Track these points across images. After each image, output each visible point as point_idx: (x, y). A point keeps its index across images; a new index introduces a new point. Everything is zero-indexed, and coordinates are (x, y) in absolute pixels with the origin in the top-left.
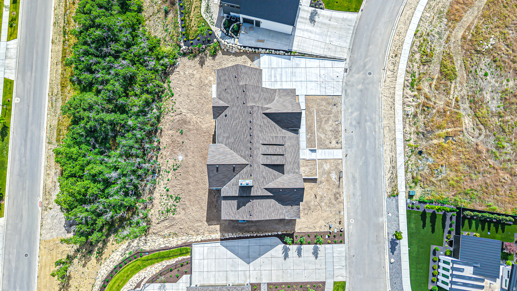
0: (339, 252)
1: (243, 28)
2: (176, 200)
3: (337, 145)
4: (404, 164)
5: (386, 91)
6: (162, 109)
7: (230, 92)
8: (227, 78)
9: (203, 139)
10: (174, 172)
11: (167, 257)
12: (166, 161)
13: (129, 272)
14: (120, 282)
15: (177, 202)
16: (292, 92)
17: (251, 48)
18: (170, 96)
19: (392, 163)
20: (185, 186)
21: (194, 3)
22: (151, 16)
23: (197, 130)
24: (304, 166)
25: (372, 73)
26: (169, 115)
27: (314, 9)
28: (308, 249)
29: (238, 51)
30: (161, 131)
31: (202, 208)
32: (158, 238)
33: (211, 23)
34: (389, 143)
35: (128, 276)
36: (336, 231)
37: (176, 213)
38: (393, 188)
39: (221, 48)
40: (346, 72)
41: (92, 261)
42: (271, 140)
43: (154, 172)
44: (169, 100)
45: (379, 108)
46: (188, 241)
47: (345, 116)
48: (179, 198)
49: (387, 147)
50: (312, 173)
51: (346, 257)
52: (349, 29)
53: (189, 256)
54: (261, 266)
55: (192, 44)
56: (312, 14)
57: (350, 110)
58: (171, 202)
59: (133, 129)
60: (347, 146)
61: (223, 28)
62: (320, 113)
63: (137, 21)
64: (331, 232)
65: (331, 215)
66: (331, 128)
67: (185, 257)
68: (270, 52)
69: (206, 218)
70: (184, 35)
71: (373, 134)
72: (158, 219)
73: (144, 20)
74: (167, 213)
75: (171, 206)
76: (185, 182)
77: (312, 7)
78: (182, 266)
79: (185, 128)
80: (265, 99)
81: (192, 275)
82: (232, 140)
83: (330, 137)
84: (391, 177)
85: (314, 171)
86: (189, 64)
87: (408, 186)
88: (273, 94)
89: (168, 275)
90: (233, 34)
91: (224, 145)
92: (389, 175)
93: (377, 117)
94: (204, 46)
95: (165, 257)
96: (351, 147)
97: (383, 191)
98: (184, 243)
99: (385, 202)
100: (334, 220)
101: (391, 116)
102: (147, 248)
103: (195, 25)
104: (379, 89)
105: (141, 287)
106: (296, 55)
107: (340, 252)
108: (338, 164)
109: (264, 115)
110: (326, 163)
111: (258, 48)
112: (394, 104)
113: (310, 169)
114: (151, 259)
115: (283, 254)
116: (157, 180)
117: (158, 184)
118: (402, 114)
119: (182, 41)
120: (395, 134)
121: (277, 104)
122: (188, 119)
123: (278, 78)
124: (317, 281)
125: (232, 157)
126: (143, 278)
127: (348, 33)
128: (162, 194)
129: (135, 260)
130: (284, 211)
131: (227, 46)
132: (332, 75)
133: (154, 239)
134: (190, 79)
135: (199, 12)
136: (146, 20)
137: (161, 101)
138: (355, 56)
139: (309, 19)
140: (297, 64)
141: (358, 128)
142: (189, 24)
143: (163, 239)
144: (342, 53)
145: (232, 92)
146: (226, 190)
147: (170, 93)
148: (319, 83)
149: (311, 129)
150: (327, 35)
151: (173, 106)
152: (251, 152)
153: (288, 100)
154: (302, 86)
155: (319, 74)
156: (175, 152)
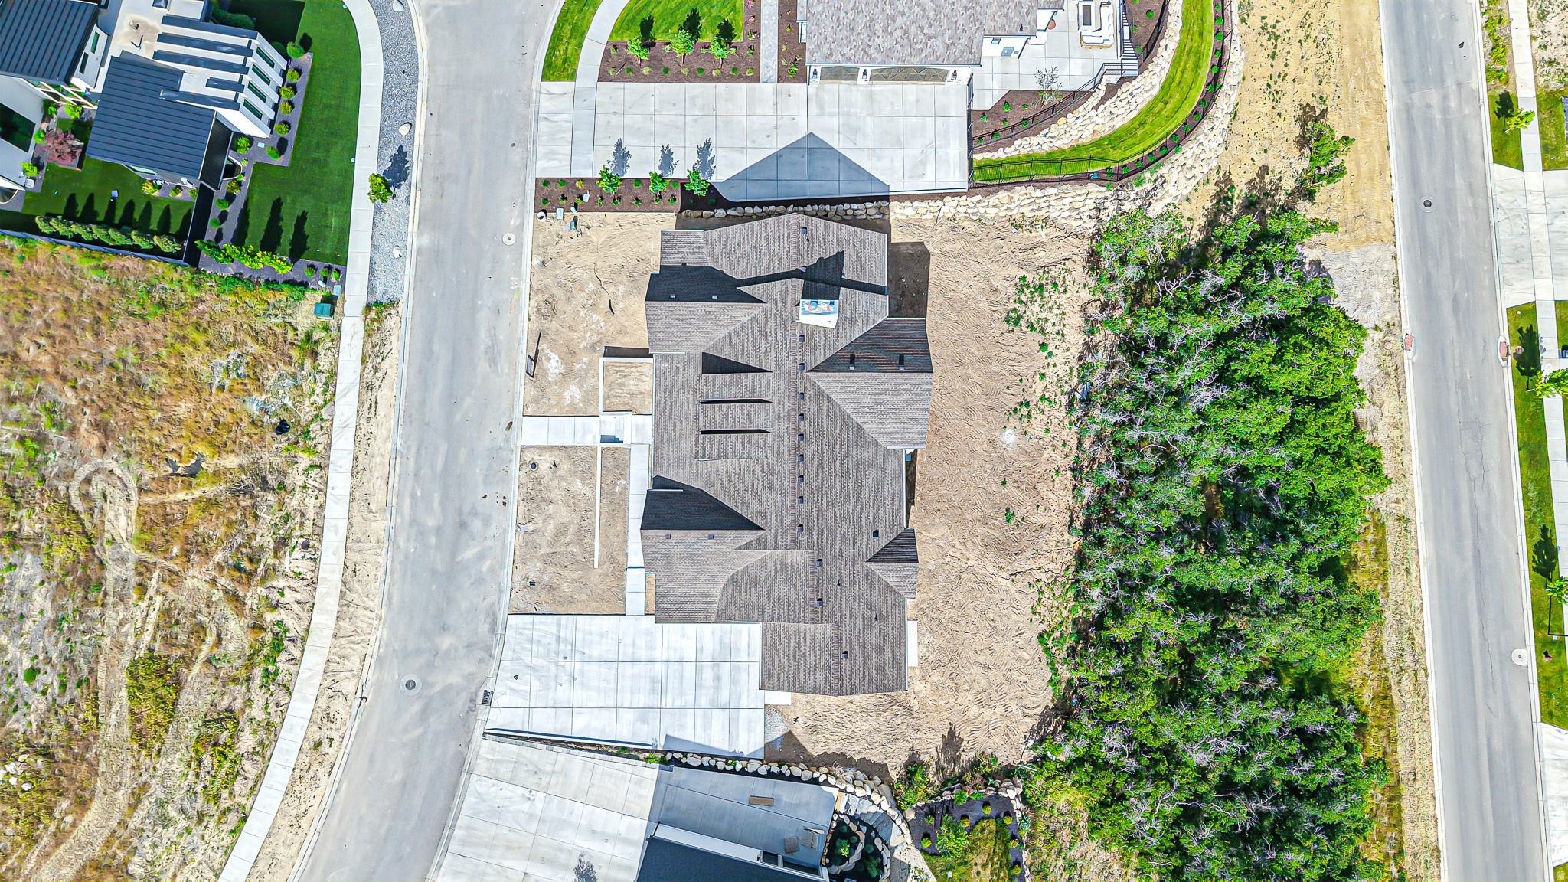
0: (555, 156)
1: (821, 848)
2: (1019, 317)
3: (537, 458)
4: (337, 397)
5: (365, 625)
6: (1071, 594)
7: (863, 606)
8: (873, 655)
9: (942, 492)
10: (1028, 398)
11: (1038, 161)
12: (1051, 434)
13: (1140, 132)
14: (1162, 110)
15: (1014, 310)
16: (664, 610)
17: (793, 778)
18: (1049, 636)
19: (374, 400)
20: (992, 355)
23: (963, 522)
24: (641, 393)
25: (403, 687)
26: (1050, 574)
28: (641, 167)
29: (837, 770)
30: (1070, 526)
31: (943, 291)
32: (1064, 221)
33: (923, 876)
34: (374, 460)
35: (1143, 124)
36: (559, 211)
37: (1017, 280)
38: (379, 329)
39: (891, 787)
40: (486, 693)
41: (1245, 181)
42: (739, 446)
43: (1087, 401)
44: (1053, 624)
45: (392, 573)
46: (979, 198)
47: (504, 548)
48: (1008, 322)
49: (382, 448)
50: (618, 371)
51: (536, 142)
52: (464, 843)
53: (977, 157)
54: (776, 127)
55: (986, 804)
58: (1032, 312)
59: (1158, 536)
60: (504, 454)
61: (886, 854)
62: (580, 558)
64: (573, 209)
65: (571, 256)
66: (551, 509)
68: (731, 764)
69: (932, 263)
70: (1014, 837)
71: (422, 489)
72: (1068, 271)
74: (1041, 285)
75: (1033, 302)
76: (996, 367)
78: (996, 131)
79: (998, 529)
80: (754, 583)
81: (966, 109)
82: (859, 454)
83: (556, 482)
84: (379, 360)
85: (611, 378)
86: (994, 739)
87: (334, 333)
88: (728, 604)
89: (1032, 110)
90: (854, 828)
91: (883, 441)
92: (385, 366)
93: (402, 544)
94: (947, 796)
95: (1041, 161)
96: (495, 453)
97: (409, 321)
98: (992, 193)
99: (406, 290)
100: (562, 241)
101: (358, 545)
102: (1096, 191)
103: (978, 873)
104: (385, 633)
105: (1104, 82)
106: (647, 751)
107: (551, 155)
108: (536, 401)
109: (758, 522)
110: (572, 405)
111: (770, 775)
112: (344, 583)
113: (622, 384)
114: (1081, 160)
115: (711, 156)
116: (1075, 380)
117: (1071, 369)
118: (323, 549)
120: (353, 489)
121: (716, 569)
122: (990, 555)
123: (708, 673)
124: (620, 85)
125: (856, 400)
126: (1102, 107)
127: (468, 828)
128: (1059, 337)
129: (1126, 162)
130: (705, 252)
131: (872, 790)
132: (535, 683)
133: (1076, 219)
134: (986, 686)
137: (1075, 622)
138: (452, 747)
140: (644, 721)
141: (467, 508)
142: (998, 875)
143: (1053, 216)
144: (495, 758)
145: (859, 606)
146: (876, 310)
147: (1050, 645)
148: (578, 657)
149: (611, 507)
150: (541, 821)
151: (1040, 600)
152: (801, 407)
153: (681, 585)
154: (634, 645)
155: (576, 687)
156: (1026, 458)
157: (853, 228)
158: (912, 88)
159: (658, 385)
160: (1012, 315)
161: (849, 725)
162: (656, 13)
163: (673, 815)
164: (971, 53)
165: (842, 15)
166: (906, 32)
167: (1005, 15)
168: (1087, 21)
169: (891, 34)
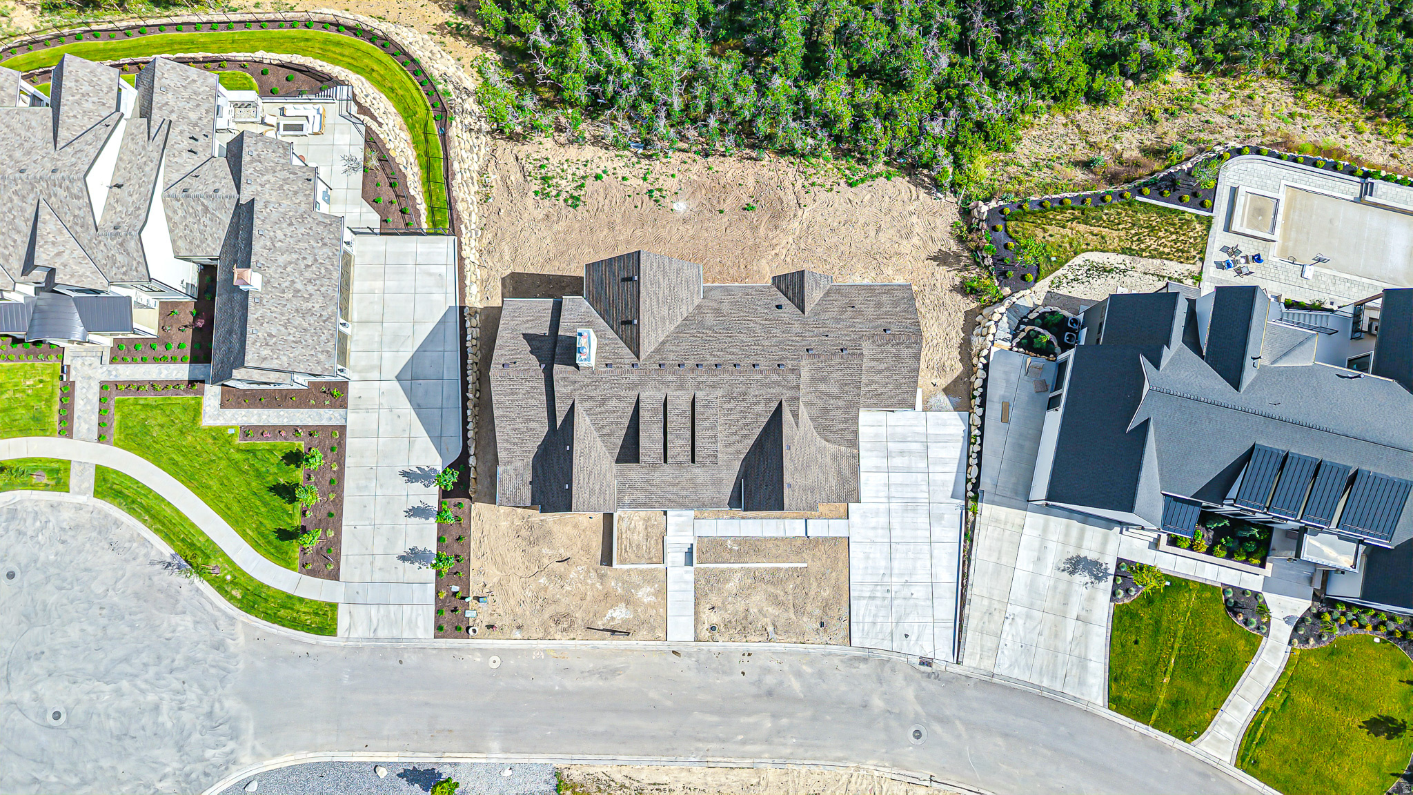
0: (414, 619)
1: (1042, 361)
2: (572, 197)
3: (707, 626)
5: (865, 782)
6: (813, 160)
7: (843, 317)
8: (884, 309)
9: (730, 263)
10: (645, 191)
11: (428, 176)
12: (676, 172)
13: (401, 92)
14: (379, 74)
15: (565, 201)
16: (849, 494)
17: (984, 386)
18: (850, 179)
19: (651, 787)
20: (607, 220)
21: (1115, 233)
22: (1078, 126)
23: (756, 247)
24: (646, 528)
25: (920, 742)
26: (797, 177)
27: (1112, 570)
28: (426, 535)
29: (975, 350)
30: (755, 160)
31: (548, 261)
32: (481, 160)
33: (1056, 281)
35: (392, 90)
36: (468, 614)
37: (538, 198)
39: (984, 307)
40: (922, 663)
41: (442, 13)
42: (706, 424)
44: (839, 176)
45: (815, 759)
46: (463, 227)
47: (790, 653)
48: (577, 206)
49: (698, 775)
50: (626, 551)
51: (398, 640)
52: (1054, 677)
53: (425, 226)
54: (391, 409)
55: (994, 229)
56: (1096, 564)
57: (807, 669)
58: (567, 186)
59: (762, 88)
60: (702, 657)
61: (1041, 310)
62: (798, 581)
63: (1061, 92)
64: (467, 600)
65: (513, 602)
66: (753, 610)
67: (423, 218)
68: (975, 440)
69: (522, 271)
70: (1020, 207)
71: (737, 735)
72: (528, 157)
73: (1068, 111)
74: (542, 178)
75: (557, 185)
76: (618, 217)
77: (1118, 567)
78: (401, 211)
79: (761, 217)
80: (825, 412)
81: (379, 237)
82: (710, 319)
83: (729, 606)
84: (612, 784)
85: (633, 556)
86: (938, 224)
88: (842, 437)
89: (382, 178)
90: (1022, 335)
91: (697, 301)
92: (619, 778)
93: (789, 751)
94: (989, 261)
95: (428, 173)
96: (701, 667)
97: (575, 757)
98: (458, 216)
99: (544, 762)
100: (498, 611)
102: (455, 131)
103: (1051, 236)
104: (871, 762)
105: (358, 116)
106: (967, 513)
107: (412, 624)
108: (653, 629)
109: (775, 405)
110: (656, 594)
111: (983, 405)
113: (638, 546)
114: (427, 141)
115: (416, 470)
116: (626, 153)
117: (616, 156)
119: (1001, 203)
121: (813, 448)
122: (784, 224)
123: (898, 461)
124: (343, 558)
125: (663, 320)
126: (379, 119)
127: (1041, 674)
128: (589, 164)
129: (429, 104)
130: (519, 464)
131: (990, 321)
132: (910, 619)
133: (479, 150)
134: (895, 229)
135: (1090, 248)
136: (1067, 116)
138: (971, 693)
139: (1078, 556)
140: (940, 517)
141: (754, 690)
142: (1052, 220)
143: (477, 168)
144: (979, 652)
145: (843, 320)
146: (576, 307)
147: (857, 178)
148: (887, 579)
149: (752, 552)
150: (1031, 607)
151: (820, 185)
152: (672, 366)
153: (827, 480)
154: (874, 528)
155: (913, 580)
156: (698, 194)
157: (501, 326)
158: (356, 286)
159: (645, 505)
160: (570, 202)
161: (935, 342)
162: (270, 525)
163: (1021, 489)
164: (331, 225)
165: (291, 338)
166: (310, 281)
167: (295, 193)
168: (300, 128)
169: (311, 295)
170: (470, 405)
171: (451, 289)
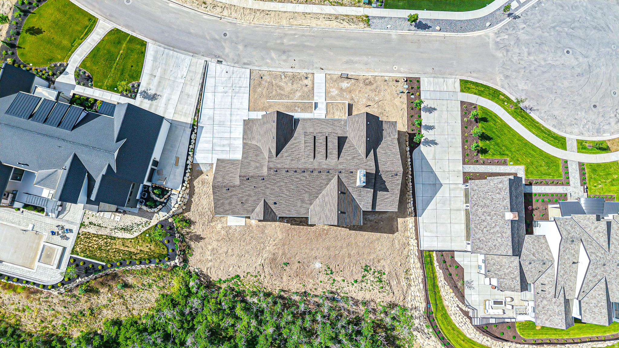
0: (429, 85)
1: (158, 183)
2: (367, 271)
3: (309, 79)
4: (333, 6)
5: (247, 18)
6: (255, 290)
7: (247, 197)
8: (228, 201)
9: (296, 237)
10: (334, 274)
11: (434, 281)
12: (320, 284)
13: (449, 327)
14: (460, 338)
15: (371, 269)
16: (248, 124)
17: (185, 173)
18: (238, 279)
19: (332, 19)
20: (352, 259)
21: (117, 247)
22: (127, 308)
23: (284, 245)
24: (334, 115)
25: (224, 32)
26: (263, 280)
27: (138, 95)
28: (426, 118)
29: (188, 191)
30: (282, 290)
31: (378, 239)
32: (410, 293)
33: (147, 224)
34: (309, 20)
35: (453, 329)
36: (407, 86)
37: (383, 271)
38: (359, 21)
39: (181, 213)
40: (221, 62)
42: (309, 148)
43: (334, 299)
44: (243, 281)
45: (267, 27)
46: (417, 254)
47: (275, 67)
48: (365, 266)
49: (314, 23)
50: (342, 108)
51: (434, 77)
52: (168, 54)
53: (434, 254)
54: (444, 171)
55: (173, 250)
56: (145, 98)
57: (269, 61)
58: (370, 277)
59: (278, 328)
60: (311, 67)
61: (156, 210)
62: (271, 95)
63: (134, 326)
64: (408, 91)
65: (389, 91)
66: (290, 84)
67: (435, 259)
68: (191, 150)
69: (389, 235)
70: (160, 261)
71: (298, 37)
72: (388, 294)
73: (131, 317)
74: (381, 281)
75: (375, 277)
76: (347, 260)
77: (136, 96)
78: (446, 262)
79: (281, 259)
80: (257, 155)
81: (455, 250)
82: (306, 197)
83: (300, 86)
84: (347, 21)
85: (340, 106)
86: (199, 256)
87: (357, 4)
88: (250, 147)
89: (455, 278)
90: (166, 197)
91: (312, 207)
92: (345, 23)
93: (277, 31)
94: (177, 235)
95: (434, 283)
96: (311, 64)
97: (362, 31)
98: (419, 260)
99: (374, 30)
100: (395, 87)
101: (277, 15)
102: (422, 306)
103: (147, 246)
104: (244, 25)
105: (469, 310)
106: (198, 120)
107: (429, 83)
108: (331, 78)
109: (279, 156)
110: (330, 92)
111: (187, 165)
112: (263, 11)
113: (337, 110)
114: (436, 300)
115: (431, 145)
116: (342, 295)
117: (347, 293)
118: (276, 3)
119: (168, 263)
120: (298, 13)
121: (263, 141)
122: (270, 256)
123: (226, 142)
124: (460, 110)
125: (327, 195)
126: (458, 309)
127: (173, 56)
128: (360, 289)
129: (436, 321)
130: (388, 139)
131: (180, 204)
132: (225, 79)
133: (411, 298)
134: (219, 253)
135: (130, 240)
136: (132, 314)
137: (244, 291)
138: (202, 50)
139: (152, 101)
140: (209, 119)
141: (290, 54)
142: (146, 254)
143: (412, 288)
144: (197, 65)
145: (247, 195)
146: (365, 204)
147: (235, 280)
148: (234, 94)
149: (290, 106)
150: (174, 81)
151: (252, 276)
152: (324, 172)
153: (257, 129)
154: (237, 115)
155: (223, 94)
156: (309, 272)
157: (399, 196)
158: (463, 227)
159: (335, 120)
160: (369, 268)
161: (205, 196)
162: (491, 124)
163: (174, 128)
164: (477, 249)
165: (490, 194)
166: (484, 221)
167: (494, 264)
168: (496, 303)
169: (483, 215)
170: (410, 173)
171: (421, 225)
